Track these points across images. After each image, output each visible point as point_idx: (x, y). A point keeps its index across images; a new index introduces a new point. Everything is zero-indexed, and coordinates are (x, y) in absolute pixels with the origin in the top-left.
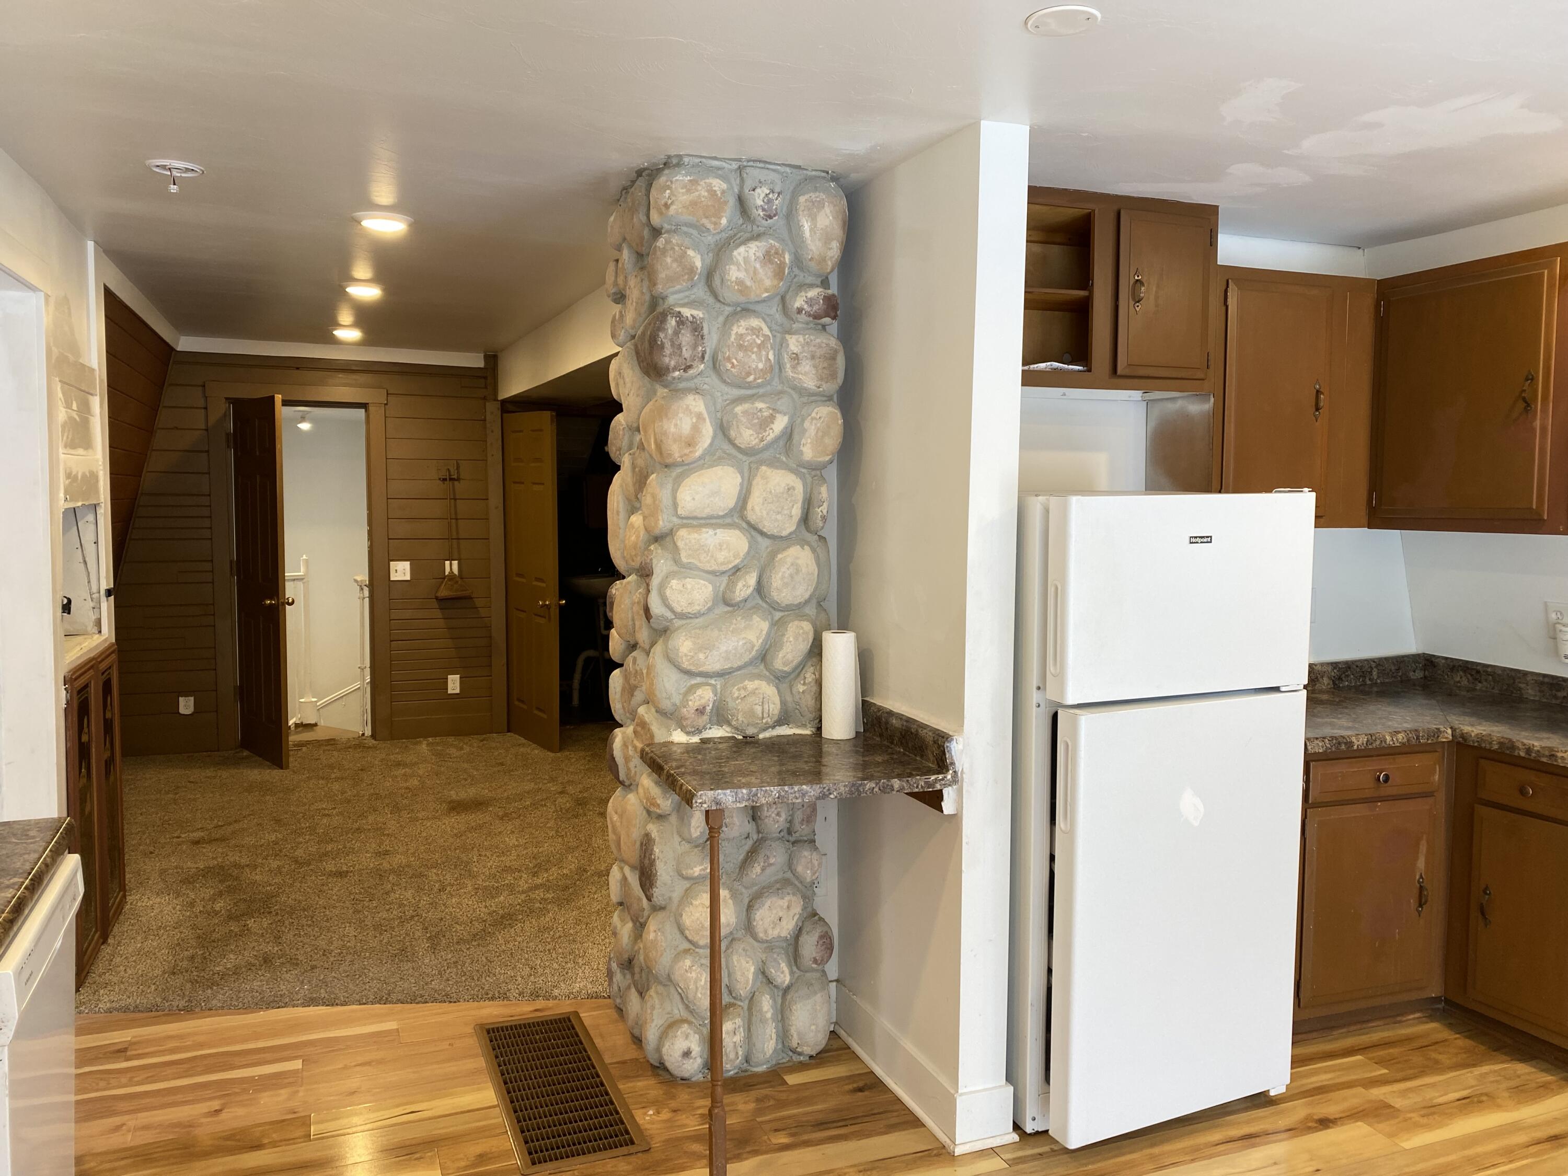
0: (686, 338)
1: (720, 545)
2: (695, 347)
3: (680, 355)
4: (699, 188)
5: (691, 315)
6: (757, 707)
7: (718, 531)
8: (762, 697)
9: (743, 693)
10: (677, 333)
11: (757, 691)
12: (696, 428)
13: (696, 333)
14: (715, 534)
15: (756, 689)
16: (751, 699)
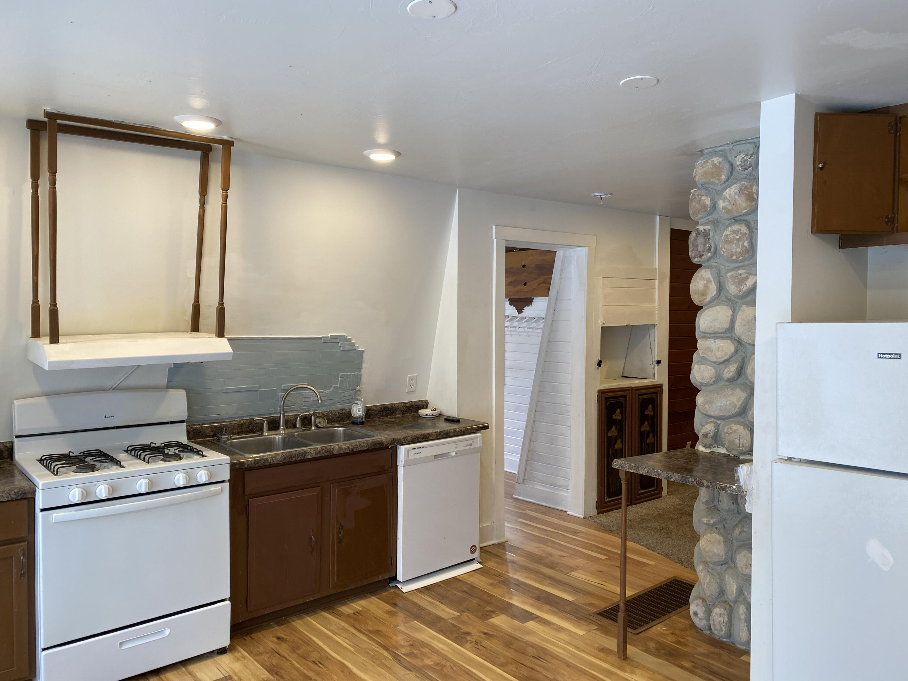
0: (700, 241)
1: (719, 348)
2: (705, 245)
3: (697, 250)
4: (708, 164)
5: (704, 229)
6: (737, 440)
7: (717, 340)
8: (739, 435)
9: (730, 431)
10: (695, 239)
11: (737, 431)
12: (706, 287)
13: (706, 238)
14: (715, 342)
15: (737, 430)
16: (733, 435)
